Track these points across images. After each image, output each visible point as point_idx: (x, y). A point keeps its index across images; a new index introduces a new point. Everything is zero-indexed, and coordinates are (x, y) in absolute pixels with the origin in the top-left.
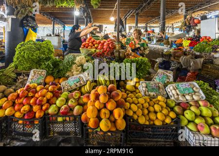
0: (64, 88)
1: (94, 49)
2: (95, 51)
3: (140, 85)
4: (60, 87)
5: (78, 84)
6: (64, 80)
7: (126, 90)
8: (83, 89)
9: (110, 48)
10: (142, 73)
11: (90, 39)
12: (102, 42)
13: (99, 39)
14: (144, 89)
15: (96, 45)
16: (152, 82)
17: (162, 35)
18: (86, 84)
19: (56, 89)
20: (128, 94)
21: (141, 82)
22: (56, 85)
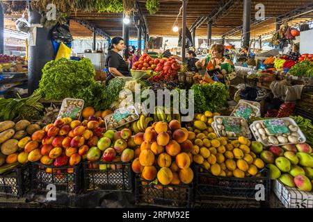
0: (108, 124)
1: (150, 71)
2: (152, 73)
3: (213, 121)
4: (102, 123)
5: (127, 119)
6: (108, 114)
7: (194, 128)
8: (134, 126)
9: (172, 69)
10: (217, 105)
11: (145, 57)
12: (161, 61)
13: (157, 57)
14: (219, 127)
15: (152, 66)
16: (230, 118)
18: (139, 119)
19: (97, 126)
20: (196, 134)
21: (215, 117)
22: (98, 120)
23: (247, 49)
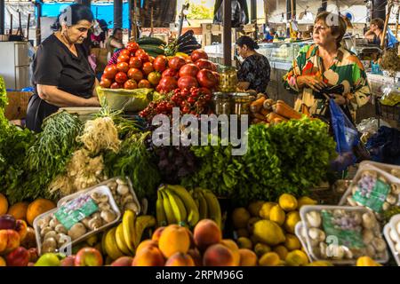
0: (42, 238)
1: (147, 91)
2: (150, 96)
3: (299, 219)
4: (28, 234)
5: (91, 223)
6: (43, 210)
7: (255, 240)
8: (108, 240)
9: (200, 85)
10: (307, 177)
11: (133, 52)
12: (172, 62)
13: (162, 53)
14: (314, 234)
15: (151, 76)
16: (339, 210)
17: (377, 32)
18: (120, 222)
19: (16, 244)
20: (260, 255)
21: (303, 209)
22: (17, 228)
23: (381, 28)
